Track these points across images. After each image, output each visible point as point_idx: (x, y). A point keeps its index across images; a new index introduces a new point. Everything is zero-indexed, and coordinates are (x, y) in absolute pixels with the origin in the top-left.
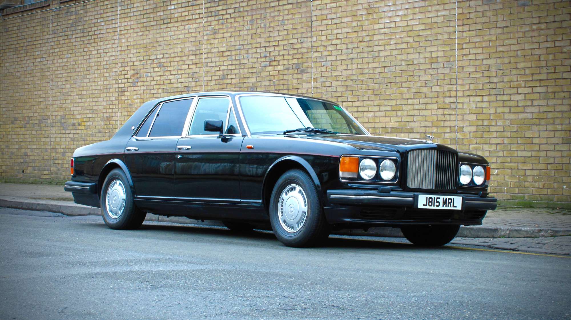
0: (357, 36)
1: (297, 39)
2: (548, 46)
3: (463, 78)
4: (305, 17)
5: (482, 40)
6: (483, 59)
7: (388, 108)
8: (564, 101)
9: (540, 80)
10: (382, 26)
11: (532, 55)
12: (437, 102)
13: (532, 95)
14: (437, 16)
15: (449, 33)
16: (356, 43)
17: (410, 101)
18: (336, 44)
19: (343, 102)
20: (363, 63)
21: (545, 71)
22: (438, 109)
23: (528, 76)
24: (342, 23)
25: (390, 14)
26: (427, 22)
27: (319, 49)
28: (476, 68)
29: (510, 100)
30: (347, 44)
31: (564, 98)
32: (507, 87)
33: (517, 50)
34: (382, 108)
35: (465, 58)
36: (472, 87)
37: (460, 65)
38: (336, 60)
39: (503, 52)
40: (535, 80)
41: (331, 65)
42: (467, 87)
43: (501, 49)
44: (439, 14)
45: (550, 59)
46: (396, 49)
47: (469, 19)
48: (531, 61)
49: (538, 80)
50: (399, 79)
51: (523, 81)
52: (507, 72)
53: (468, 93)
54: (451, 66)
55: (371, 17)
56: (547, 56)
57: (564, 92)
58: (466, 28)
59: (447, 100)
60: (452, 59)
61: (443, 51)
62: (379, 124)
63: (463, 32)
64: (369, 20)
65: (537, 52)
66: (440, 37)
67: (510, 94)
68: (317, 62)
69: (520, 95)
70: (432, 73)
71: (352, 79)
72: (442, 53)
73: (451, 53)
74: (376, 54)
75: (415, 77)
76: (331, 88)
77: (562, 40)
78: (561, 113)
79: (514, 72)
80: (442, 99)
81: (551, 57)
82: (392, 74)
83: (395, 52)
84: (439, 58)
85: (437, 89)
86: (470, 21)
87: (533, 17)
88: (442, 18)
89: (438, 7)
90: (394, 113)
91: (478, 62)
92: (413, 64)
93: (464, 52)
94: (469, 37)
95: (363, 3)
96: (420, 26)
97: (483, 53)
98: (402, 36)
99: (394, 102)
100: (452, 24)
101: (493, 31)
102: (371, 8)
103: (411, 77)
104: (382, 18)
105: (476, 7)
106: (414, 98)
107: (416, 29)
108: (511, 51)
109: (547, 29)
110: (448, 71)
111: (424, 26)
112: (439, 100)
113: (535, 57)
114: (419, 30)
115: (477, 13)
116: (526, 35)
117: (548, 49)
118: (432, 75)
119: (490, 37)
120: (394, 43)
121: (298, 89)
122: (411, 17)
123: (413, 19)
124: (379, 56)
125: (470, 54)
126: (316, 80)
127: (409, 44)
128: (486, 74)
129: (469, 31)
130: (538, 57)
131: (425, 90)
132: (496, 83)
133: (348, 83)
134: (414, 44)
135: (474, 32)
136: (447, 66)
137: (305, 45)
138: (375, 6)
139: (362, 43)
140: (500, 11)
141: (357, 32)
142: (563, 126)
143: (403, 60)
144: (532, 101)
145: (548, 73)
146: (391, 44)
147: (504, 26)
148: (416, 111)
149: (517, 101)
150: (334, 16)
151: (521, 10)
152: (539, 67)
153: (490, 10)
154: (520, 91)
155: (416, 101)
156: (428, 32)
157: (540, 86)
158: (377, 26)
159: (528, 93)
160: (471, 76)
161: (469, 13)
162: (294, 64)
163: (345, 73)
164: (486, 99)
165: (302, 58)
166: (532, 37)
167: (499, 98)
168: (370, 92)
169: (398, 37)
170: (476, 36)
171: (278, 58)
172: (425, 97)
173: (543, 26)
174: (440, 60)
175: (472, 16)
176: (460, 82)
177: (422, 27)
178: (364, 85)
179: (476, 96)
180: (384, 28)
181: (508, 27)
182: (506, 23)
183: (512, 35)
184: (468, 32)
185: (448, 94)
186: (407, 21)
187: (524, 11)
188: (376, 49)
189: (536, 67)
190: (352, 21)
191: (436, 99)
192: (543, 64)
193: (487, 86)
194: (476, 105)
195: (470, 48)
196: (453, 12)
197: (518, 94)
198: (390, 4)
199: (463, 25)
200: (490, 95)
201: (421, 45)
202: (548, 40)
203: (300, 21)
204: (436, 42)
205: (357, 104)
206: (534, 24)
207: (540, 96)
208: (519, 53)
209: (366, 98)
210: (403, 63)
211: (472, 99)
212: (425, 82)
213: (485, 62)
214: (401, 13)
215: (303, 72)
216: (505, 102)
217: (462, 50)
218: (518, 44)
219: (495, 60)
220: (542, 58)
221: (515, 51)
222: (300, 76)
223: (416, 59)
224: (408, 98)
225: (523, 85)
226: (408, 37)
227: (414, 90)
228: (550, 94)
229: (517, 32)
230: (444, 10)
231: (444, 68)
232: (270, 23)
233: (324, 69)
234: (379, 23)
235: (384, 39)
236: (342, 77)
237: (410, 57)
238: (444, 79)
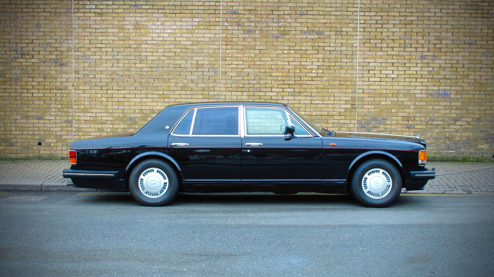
0: (123, 43)
1: (56, 40)
2: (296, 64)
3: (226, 79)
4: (65, 24)
5: (242, 56)
6: (243, 69)
7: (156, 96)
8: (307, 98)
9: (289, 84)
10: (150, 38)
11: (283, 68)
12: (202, 94)
13: (283, 93)
14: (204, 37)
15: (214, 49)
16: (123, 48)
17: (176, 92)
18: (101, 48)
19: (107, 90)
20: (129, 63)
21: (293, 79)
22: (203, 98)
23: (280, 81)
24: (107, 32)
25: (158, 31)
26: (194, 40)
27: (82, 50)
28: (237, 73)
29: (265, 95)
30: (113, 48)
31: (307, 96)
32: (263, 87)
33: (272, 65)
34: (149, 96)
35: (227, 66)
36: (234, 85)
37: (223, 70)
38: (101, 59)
39: (260, 65)
40: (285, 84)
41: (95, 63)
42: (229, 86)
43: (259, 63)
44: (205, 36)
45: (297, 72)
46: (164, 56)
47: (232, 41)
48: (282, 73)
49: (287, 84)
50: (165, 77)
51: (276, 84)
52: (264, 78)
53: (230, 89)
54: (215, 71)
55: (138, 31)
56: (294, 70)
57: (307, 92)
58: (230, 47)
59: (211, 93)
60: (216, 66)
61: (209, 60)
62: (146, 107)
63: (226, 49)
64: (137, 33)
65: (288, 67)
66: (205, 51)
67: (266, 92)
68: (78, 59)
69: (274, 93)
70: (198, 74)
71: (118, 74)
72: (208, 62)
73: (216, 62)
74: (144, 58)
75: (182, 76)
76: (94, 79)
77: (306, 61)
78: (305, 105)
79: (269, 78)
80: (207, 92)
81: (298, 71)
82: (160, 73)
83: (162, 58)
84: (204, 65)
85: (203, 85)
86: (232, 43)
87: (284, 46)
88: (208, 38)
89: (204, 31)
90: (162, 100)
91: (239, 70)
92: (180, 67)
93: (227, 62)
94: (232, 53)
95: (131, 21)
96: (187, 42)
97: (243, 64)
98: (170, 47)
99: (162, 92)
100: (217, 43)
101: (252, 51)
102: (139, 25)
103: (178, 76)
104: (150, 33)
105: (238, 35)
106: (181, 90)
107: (183, 44)
108: (266, 65)
109: (295, 53)
110: (213, 74)
111: (191, 42)
112: (204, 92)
113: (286, 70)
114: (186, 45)
115: (238, 38)
116: (279, 56)
117: (296, 66)
118: (198, 76)
119: (249, 54)
120: (161, 51)
121: (56, 78)
122: (179, 35)
123: (181, 37)
124: (146, 60)
125: (232, 64)
126: (77, 72)
127: (176, 54)
128: (245, 78)
129: (232, 49)
130: (288, 70)
131: (191, 85)
132: (254, 84)
133: (112, 76)
134: (181, 53)
135: (236, 51)
136: (212, 70)
137: (64, 45)
138: (143, 24)
139: (129, 49)
140: (258, 39)
141: (124, 40)
142: (306, 112)
143: (171, 64)
144: (283, 96)
145: (295, 81)
146: (158, 52)
147: (261, 49)
148: (183, 99)
149: (271, 96)
150: (97, 26)
151: (275, 40)
152: (288, 76)
153: (249, 38)
154: (273, 90)
155: (182, 92)
156: (195, 47)
157: (289, 88)
158: (144, 38)
159: (280, 92)
160: (233, 78)
161: (232, 38)
162: (51, 59)
163: (109, 69)
164: (245, 94)
165: (61, 55)
166: (283, 58)
167: (256, 94)
168: (137, 84)
169: (165, 47)
170: (238, 53)
171: (32, 53)
172: (192, 90)
173: (292, 52)
174: (205, 66)
175: (234, 40)
176: (224, 82)
177: (190, 43)
178: (131, 79)
179: (237, 91)
180: (152, 40)
181: (264, 50)
182: (263, 47)
183: (267, 55)
184: (230, 50)
185: (212, 89)
186: (175, 37)
187: (277, 41)
188: (143, 54)
189: (286, 76)
190: (118, 32)
191: (202, 92)
192: (292, 75)
193: (247, 86)
194: (237, 97)
195: (232, 61)
196: (217, 36)
197: (271, 91)
198: (159, 24)
199: (226, 45)
200: (249, 91)
201: (188, 54)
202: (296, 60)
203: (59, 27)
204: (202, 54)
205: (123, 92)
206: (285, 50)
207: (289, 94)
208: (273, 67)
209: (132, 88)
210: (171, 66)
211: (233, 93)
212: (192, 80)
213: (245, 70)
214: (169, 31)
215: (62, 65)
216: (261, 97)
217: (225, 61)
218: (272, 61)
219: (253, 69)
220: (291, 71)
221: (269, 65)
222: (59, 68)
223: (183, 64)
224: (175, 90)
225: (276, 86)
226: (175, 48)
227: (181, 85)
228: (297, 93)
229: (272, 54)
230: (210, 33)
231: (209, 71)
232: (22, 24)
233: (87, 65)
234: (147, 36)
235: (152, 48)
236: (106, 72)
237: (177, 62)
238: (209, 79)
